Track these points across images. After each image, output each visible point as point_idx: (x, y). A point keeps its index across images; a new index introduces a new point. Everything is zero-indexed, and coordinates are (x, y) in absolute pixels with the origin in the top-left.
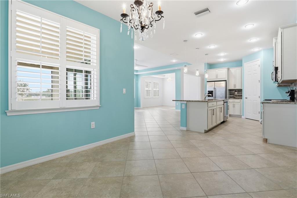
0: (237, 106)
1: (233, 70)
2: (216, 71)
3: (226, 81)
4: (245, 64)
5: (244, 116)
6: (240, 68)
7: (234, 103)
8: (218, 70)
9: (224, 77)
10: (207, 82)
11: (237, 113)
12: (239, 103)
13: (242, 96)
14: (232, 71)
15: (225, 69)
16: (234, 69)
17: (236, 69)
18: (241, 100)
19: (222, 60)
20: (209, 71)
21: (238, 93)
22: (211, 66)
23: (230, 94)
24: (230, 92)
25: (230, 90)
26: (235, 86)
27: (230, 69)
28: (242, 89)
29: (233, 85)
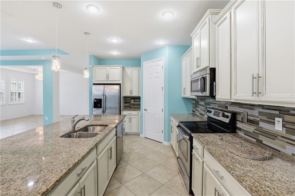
0: (134, 121)
1: (129, 71)
2: (106, 69)
3: (120, 84)
4: (144, 63)
5: (142, 134)
6: (138, 69)
7: (131, 116)
8: (110, 68)
9: (118, 79)
10: (94, 84)
11: (134, 130)
12: (137, 115)
13: (140, 105)
14: (127, 71)
15: (120, 67)
16: (130, 69)
17: (132, 69)
18: (139, 112)
19: (115, 53)
20: (96, 68)
21: (134, 101)
22: (100, 61)
23: (125, 103)
24: (125, 100)
25: (125, 97)
26: (131, 92)
27: (126, 69)
28: (140, 97)
29: (129, 91)
